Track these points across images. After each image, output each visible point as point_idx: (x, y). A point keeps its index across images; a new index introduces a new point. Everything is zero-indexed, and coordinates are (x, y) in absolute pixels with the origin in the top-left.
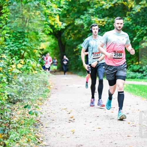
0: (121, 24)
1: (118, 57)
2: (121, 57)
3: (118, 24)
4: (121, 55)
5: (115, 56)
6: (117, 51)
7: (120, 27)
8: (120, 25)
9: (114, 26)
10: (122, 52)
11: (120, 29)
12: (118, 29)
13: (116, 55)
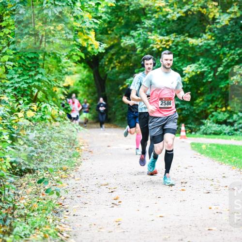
0: (171, 60)
1: (166, 106)
2: (169, 106)
3: (166, 60)
4: (170, 104)
5: (161, 105)
6: (165, 98)
7: (169, 64)
8: (169, 62)
9: (161, 62)
10: (170, 99)
11: (169, 67)
12: (167, 66)
13: (163, 104)
